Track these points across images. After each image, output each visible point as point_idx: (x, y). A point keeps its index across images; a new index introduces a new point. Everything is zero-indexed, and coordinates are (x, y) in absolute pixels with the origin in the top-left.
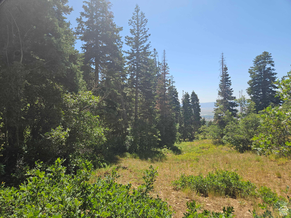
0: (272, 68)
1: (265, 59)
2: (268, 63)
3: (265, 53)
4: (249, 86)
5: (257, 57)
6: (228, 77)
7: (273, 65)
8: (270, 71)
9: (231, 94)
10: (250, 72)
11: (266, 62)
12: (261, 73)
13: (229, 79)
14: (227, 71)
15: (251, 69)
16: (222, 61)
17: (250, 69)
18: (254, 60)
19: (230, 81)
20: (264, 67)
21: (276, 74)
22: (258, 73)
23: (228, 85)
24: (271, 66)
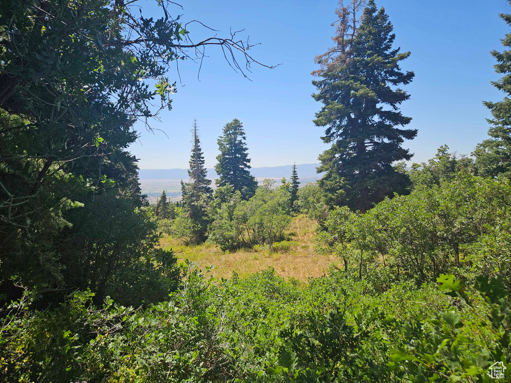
0: (243, 141)
1: (236, 130)
2: (240, 135)
3: (236, 121)
4: (218, 162)
5: (227, 125)
6: (201, 152)
7: (244, 138)
8: (242, 145)
9: (205, 176)
10: (220, 144)
11: (237, 133)
12: (232, 147)
13: (202, 156)
14: (199, 144)
15: (220, 139)
16: (194, 131)
17: (218, 140)
18: (224, 129)
19: (203, 158)
20: (235, 140)
21: (247, 149)
22: (228, 146)
23: (200, 164)
24: (242, 139)
